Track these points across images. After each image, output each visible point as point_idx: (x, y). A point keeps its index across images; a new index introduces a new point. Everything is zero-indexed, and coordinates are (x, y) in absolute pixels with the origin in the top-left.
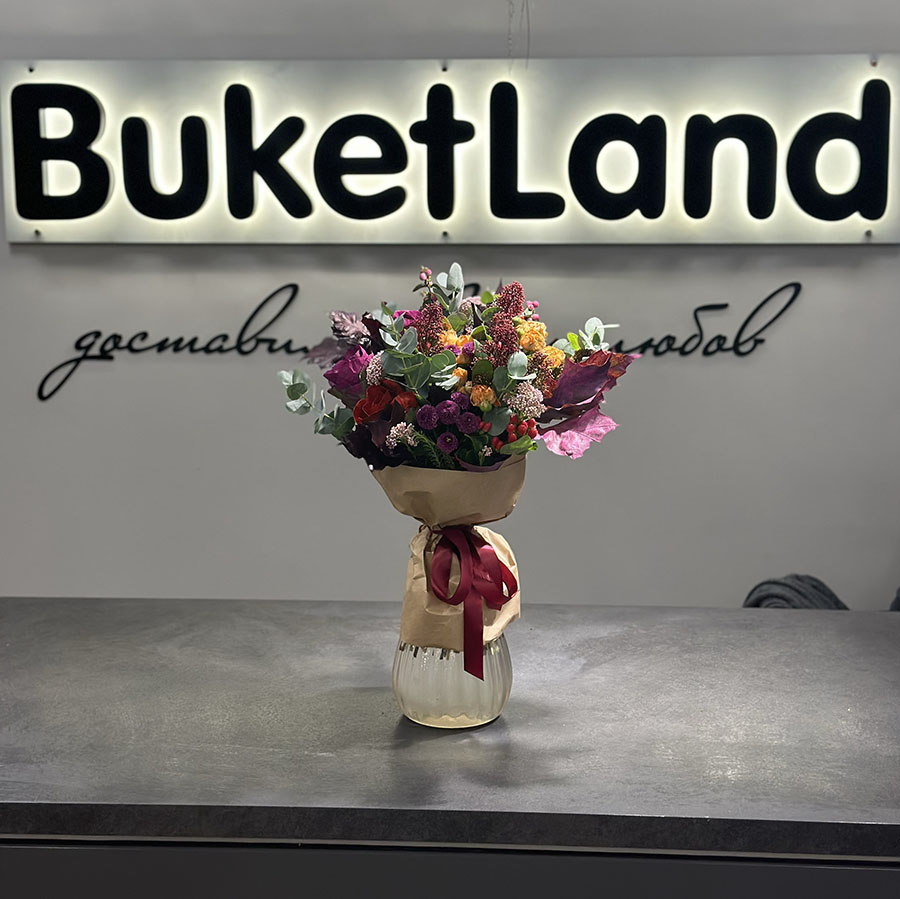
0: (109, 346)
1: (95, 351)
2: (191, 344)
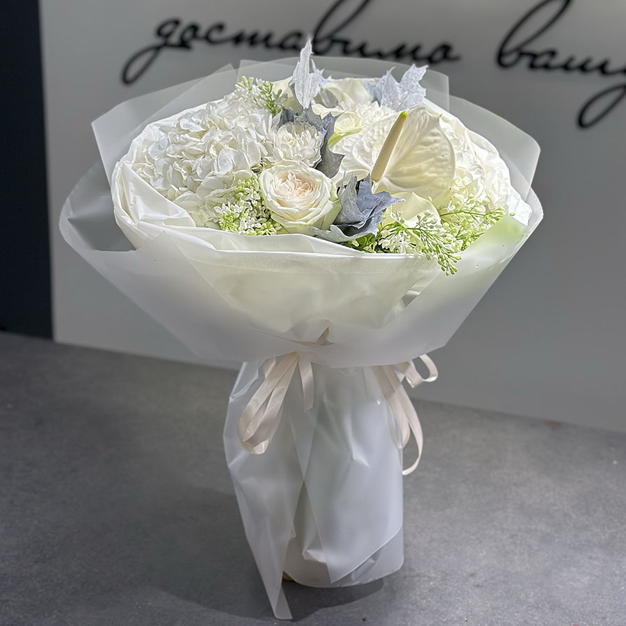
0: (188, 35)
1: (175, 39)
2: (267, 39)
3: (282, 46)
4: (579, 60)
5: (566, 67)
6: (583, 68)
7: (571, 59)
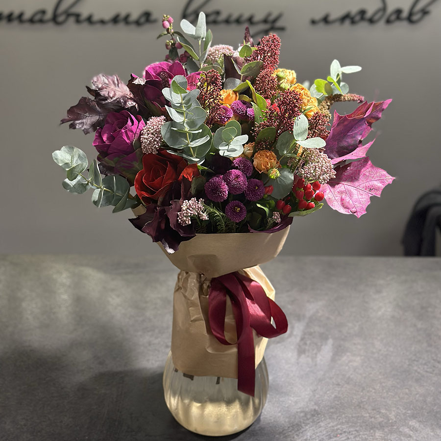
2: (20, 17)
3: (32, 21)
4: (235, 16)
5: (227, 21)
6: (238, 21)
7: (230, 16)
